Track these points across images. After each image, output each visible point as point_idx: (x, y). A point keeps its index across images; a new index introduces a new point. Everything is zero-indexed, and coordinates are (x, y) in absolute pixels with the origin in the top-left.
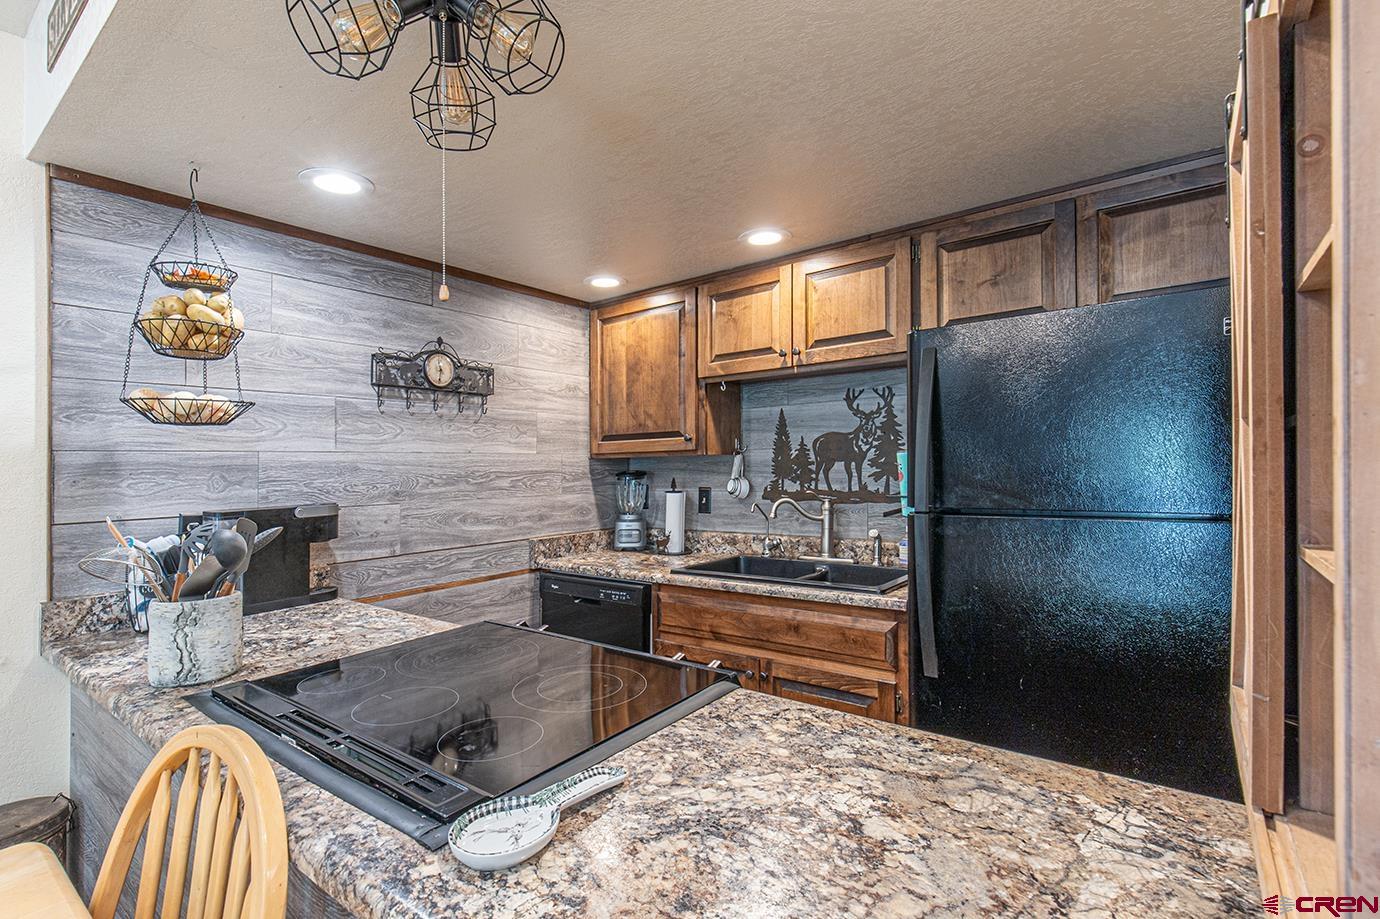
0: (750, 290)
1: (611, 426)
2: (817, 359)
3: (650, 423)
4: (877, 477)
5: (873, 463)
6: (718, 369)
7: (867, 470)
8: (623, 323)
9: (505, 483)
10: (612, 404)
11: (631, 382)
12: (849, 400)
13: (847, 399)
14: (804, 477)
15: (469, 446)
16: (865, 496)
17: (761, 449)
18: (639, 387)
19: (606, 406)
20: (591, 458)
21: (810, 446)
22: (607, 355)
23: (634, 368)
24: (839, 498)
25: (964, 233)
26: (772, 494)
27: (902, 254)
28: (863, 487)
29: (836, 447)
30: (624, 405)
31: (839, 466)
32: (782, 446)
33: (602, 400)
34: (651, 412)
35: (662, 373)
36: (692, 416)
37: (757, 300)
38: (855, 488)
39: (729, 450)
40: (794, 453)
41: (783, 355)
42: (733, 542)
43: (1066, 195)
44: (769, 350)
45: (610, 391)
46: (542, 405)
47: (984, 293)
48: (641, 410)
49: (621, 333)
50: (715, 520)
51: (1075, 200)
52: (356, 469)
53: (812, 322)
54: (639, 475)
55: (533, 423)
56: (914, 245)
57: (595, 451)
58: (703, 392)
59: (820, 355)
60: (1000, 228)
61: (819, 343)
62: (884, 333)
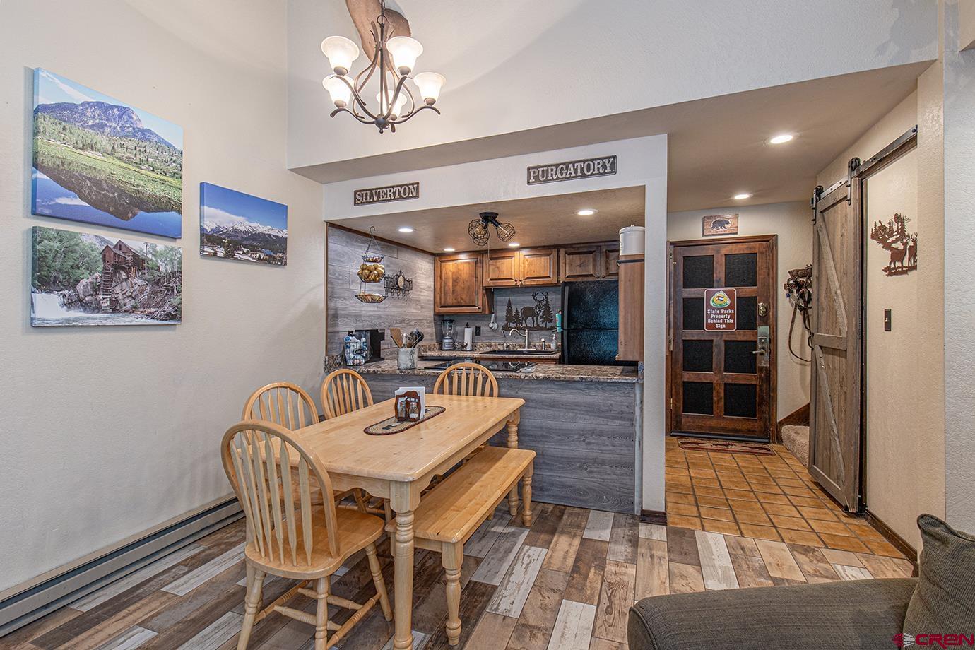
0: (504, 258)
1: (445, 302)
2: (528, 283)
3: (462, 301)
4: (543, 322)
5: (542, 317)
6: (492, 284)
7: (540, 319)
8: (451, 263)
9: (413, 323)
10: (445, 294)
11: (454, 286)
12: (534, 296)
13: (533, 295)
14: (518, 322)
15: (405, 309)
16: (539, 328)
17: (501, 312)
18: (458, 288)
19: (443, 295)
20: (434, 315)
21: (520, 311)
22: (443, 275)
23: (455, 281)
24: (530, 329)
25: (572, 250)
26: (506, 328)
27: (555, 253)
28: (538, 325)
29: (528, 312)
30: (451, 294)
31: (530, 318)
32: (509, 311)
33: (441, 291)
34: (463, 297)
35: (468, 283)
36: (480, 300)
37: (506, 261)
38: (535, 326)
39: (491, 313)
40: (514, 314)
41: (516, 281)
42: (491, 346)
43: (599, 244)
44: (511, 279)
45: (444, 290)
46: (422, 294)
47: (578, 268)
48: (459, 297)
49: (450, 267)
50: (483, 339)
51: (600, 246)
52: (381, 317)
53: (526, 271)
54: (451, 321)
55: (419, 301)
56: (558, 251)
57: (437, 311)
58: (484, 291)
59: (528, 282)
60: (581, 250)
61: (528, 278)
62: (549, 277)
